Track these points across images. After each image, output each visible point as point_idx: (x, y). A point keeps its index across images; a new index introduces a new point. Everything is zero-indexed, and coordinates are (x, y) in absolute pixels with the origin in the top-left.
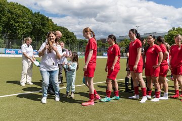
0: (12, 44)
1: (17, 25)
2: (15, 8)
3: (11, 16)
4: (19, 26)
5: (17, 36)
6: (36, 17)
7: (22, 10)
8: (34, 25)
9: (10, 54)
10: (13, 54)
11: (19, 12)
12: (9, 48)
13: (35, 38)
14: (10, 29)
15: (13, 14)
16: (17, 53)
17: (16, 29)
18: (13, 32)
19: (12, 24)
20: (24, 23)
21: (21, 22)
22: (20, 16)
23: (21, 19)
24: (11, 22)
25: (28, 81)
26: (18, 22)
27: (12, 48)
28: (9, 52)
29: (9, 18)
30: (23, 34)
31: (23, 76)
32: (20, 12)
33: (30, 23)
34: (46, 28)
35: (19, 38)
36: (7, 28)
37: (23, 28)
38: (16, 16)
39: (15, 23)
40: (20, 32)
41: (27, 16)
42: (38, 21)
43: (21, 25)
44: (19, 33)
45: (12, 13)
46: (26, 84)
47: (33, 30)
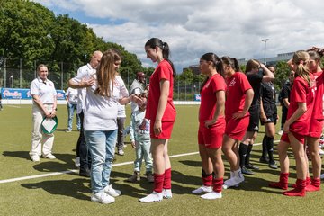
0: (15, 78)
1: (24, 40)
2: (20, 8)
3: (12, 24)
4: (28, 42)
5: (24, 62)
6: (62, 25)
7: (34, 11)
8: (57, 40)
9: (11, 98)
10: (17, 98)
11: (27, 15)
12: (8, 86)
13: (60, 65)
14: (11, 49)
15: (17, 19)
16: (25, 97)
17: (22, 49)
18: (16, 54)
19: (15, 39)
20: (38, 36)
21: (33, 34)
22: (29, 23)
23: (31, 30)
24: (12, 36)
25: (46, 151)
26: (27, 35)
27: (16, 86)
28: (9, 94)
29: (10, 27)
30: (36, 58)
31: (36, 143)
32: (29, 16)
33: (49, 36)
34: (81, 46)
35: (28, 67)
36: (5, 48)
37: (36, 46)
38: (22, 22)
39: (21, 36)
40: (31, 54)
41: (44, 23)
42: (66, 31)
43: (33, 40)
44: (28, 58)
45: (14, 18)
46: (41, 157)
47: (55, 50)
